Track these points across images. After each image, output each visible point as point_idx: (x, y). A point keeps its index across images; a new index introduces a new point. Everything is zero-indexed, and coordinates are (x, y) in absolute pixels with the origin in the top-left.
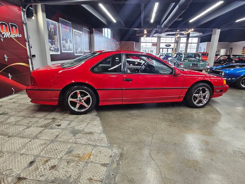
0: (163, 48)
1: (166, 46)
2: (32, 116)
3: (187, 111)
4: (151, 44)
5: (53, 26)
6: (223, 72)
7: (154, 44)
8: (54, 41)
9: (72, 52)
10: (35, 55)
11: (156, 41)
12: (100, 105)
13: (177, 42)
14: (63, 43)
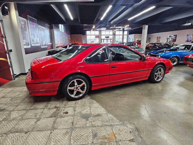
0: (104, 39)
1: (106, 37)
2: (32, 108)
3: (152, 86)
4: (94, 36)
5: (23, 23)
6: (159, 55)
7: (97, 37)
8: (25, 36)
9: (39, 45)
10: (11, 50)
11: (98, 34)
12: (92, 90)
13: (114, 34)
14: (32, 38)
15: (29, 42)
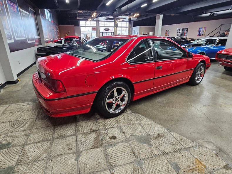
0: (103, 32)
4: (90, 28)
11: (95, 25)
12: (134, 100)
15: (10, 34)
